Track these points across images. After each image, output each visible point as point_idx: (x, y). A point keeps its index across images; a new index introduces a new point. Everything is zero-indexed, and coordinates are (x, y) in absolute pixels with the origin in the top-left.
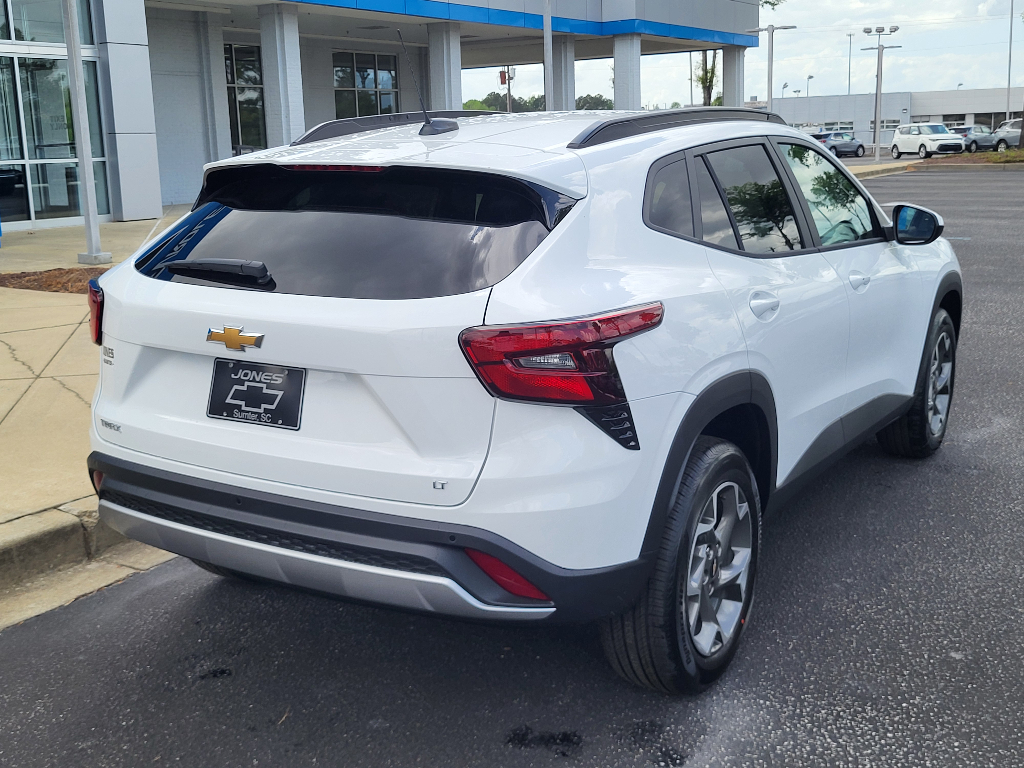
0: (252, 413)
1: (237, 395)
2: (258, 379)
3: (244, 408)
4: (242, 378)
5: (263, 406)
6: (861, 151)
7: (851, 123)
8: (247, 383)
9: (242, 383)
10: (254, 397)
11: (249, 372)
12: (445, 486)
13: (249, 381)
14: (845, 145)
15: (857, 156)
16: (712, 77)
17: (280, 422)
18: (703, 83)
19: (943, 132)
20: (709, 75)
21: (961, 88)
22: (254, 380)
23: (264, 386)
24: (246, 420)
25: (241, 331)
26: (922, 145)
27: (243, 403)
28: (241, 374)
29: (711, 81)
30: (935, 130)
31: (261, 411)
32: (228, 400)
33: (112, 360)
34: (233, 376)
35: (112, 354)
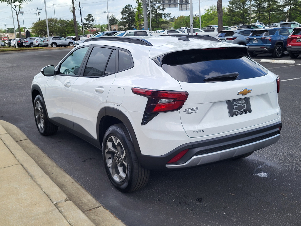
2: (239, 103)
3: (238, 111)
5: (243, 109)
9: (236, 105)
10: (240, 108)
13: (237, 104)
17: (247, 112)
22: (239, 104)
23: (241, 104)
24: (239, 114)
28: (235, 103)
31: (242, 110)
32: (234, 111)
33: (197, 111)
34: (233, 104)
35: (197, 109)
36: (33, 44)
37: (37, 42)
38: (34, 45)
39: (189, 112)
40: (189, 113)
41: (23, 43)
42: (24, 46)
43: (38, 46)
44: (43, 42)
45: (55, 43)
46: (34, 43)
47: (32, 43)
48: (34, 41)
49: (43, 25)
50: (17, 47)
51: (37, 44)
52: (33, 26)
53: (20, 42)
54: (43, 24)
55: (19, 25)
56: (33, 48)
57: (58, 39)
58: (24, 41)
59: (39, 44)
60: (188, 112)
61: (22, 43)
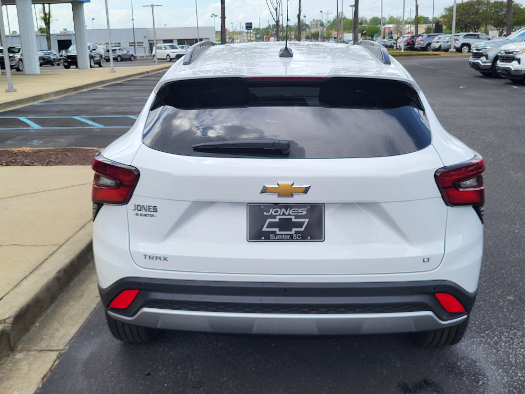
0: (285, 235)
1: (271, 225)
2: (287, 213)
3: (278, 233)
4: (273, 214)
5: (294, 230)
6: (132, 58)
7: (119, 43)
8: (278, 217)
9: (275, 217)
10: (286, 225)
11: (279, 210)
12: (430, 260)
13: (279, 215)
14: (125, 55)
15: (131, 60)
16: (49, 18)
17: (309, 238)
18: (44, 21)
19: (176, 48)
20: (47, 16)
21: (166, 27)
22: (284, 214)
24: (281, 239)
25: (293, 185)
26: (168, 55)
27: (277, 230)
28: (272, 212)
29: (49, 20)
30: (172, 47)
31: (293, 232)
32: (265, 229)
33: (155, 214)
34: (265, 213)
35: (155, 209)
36: (431, 46)
37: (437, 42)
38: (432, 48)
39: (141, 212)
40: (141, 215)
41: (416, 44)
42: (416, 49)
43: (439, 49)
44: (448, 42)
45: (468, 45)
46: (432, 44)
47: (429, 44)
48: (433, 41)
49: (461, 11)
50: (402, 51)
51: (437, 45)
52: (444, 13)
53: (412, 41)
54: (463, 9)
55: (417, 12)
56: (430, 52)
57: (476, 38)
58: (417, 40)
59: (440, 46)
60: (139, 212)
61: (414, 43)
